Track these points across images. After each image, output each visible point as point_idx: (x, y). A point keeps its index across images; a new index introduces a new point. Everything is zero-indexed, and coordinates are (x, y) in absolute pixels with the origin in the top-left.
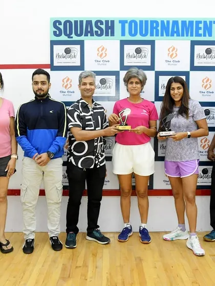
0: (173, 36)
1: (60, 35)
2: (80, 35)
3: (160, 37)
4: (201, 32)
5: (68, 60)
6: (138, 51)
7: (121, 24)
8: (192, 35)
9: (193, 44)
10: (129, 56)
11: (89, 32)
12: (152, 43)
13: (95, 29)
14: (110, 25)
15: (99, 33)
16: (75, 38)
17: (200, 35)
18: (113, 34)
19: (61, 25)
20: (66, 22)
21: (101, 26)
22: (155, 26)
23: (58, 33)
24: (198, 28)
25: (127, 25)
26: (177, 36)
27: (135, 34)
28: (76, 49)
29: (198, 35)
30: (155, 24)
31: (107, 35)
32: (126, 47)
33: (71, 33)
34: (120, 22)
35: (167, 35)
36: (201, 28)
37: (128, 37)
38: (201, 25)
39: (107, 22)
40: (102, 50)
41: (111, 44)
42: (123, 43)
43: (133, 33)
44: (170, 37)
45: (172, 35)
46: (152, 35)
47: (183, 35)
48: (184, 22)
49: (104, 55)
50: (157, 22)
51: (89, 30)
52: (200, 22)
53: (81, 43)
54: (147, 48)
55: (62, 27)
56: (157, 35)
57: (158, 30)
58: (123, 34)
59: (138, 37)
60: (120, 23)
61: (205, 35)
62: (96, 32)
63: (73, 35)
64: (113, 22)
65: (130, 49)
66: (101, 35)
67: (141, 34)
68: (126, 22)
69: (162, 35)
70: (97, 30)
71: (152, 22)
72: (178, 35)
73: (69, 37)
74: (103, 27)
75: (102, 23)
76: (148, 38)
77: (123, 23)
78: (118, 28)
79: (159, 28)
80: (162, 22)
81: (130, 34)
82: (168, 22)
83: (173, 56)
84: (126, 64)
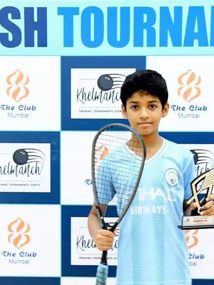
0: (192, 45)
3: (158, 48)
6: (105, 83)
7: (62, 17)
10: (84, 96)
12: (139, 64)
13: (1, 29)
14: (36, 20)
15: (10, 38)
18: (43, 43)
21: (15, 22)
22: (145, 20)
25: (77, 20)
26: (200, 45)
27: (98, 42)
30: (145, 16)
31: (30, 43)
32: (75, 73)
34: (61, 11)
35: (177, 43)
37: (79, 49)
39: (29, 11)
40: (18, 81)
42: (68, 64)
43: (92, 39)
44: (183, 49)
45: (189, 43)
46: (138, 43)
49: (22, 92)
50: (150, 11)
56: (151, 43)
57: (154, 30)
58: (68, 41)
59: (106, 50)
60: (59, 14)
62: (4, 36)
64: (43, 12)
66: (15, 43)
67: (113, 43)
68: (75, 11)
69: (164, 43)
70: (5, 31)
71: (139, 11)
72: (203, 43)
74: (20, 23)
75: (16, 13)
76: (130, 50)
77: (67, 13)
78: (55, 26)
79: (157, 26)
80: (164, 10)
81: (86, 41)
82: (178, 10)
83: (191, 96)
84: (75, 114)
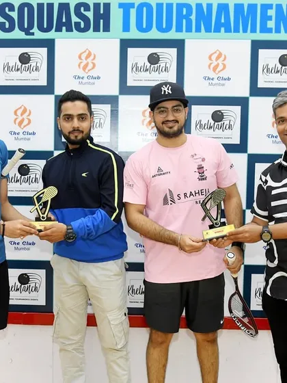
0: (219, 31)
1: (11, 29)
2: (48, 30)
3: (193, 33)
4: (271, 24)
5: (26, 74)
6: (153, 59)
7: (122, 10)
8: (254, 30)
9: (256, 46)
10: (137, 68)
11: (64, 24)
12: (179, 45)
13: (74, 19)
14: (102, 12)
15: (82, 26)
16: (38, 35)
17: (270, 31)
18: (107, 29)
19: (14, 11)
20: (22, 6)
21: (86, 13)
22: (184, 13)
23: (7, 26)
24: (265, 18)
25: (133, 12)
26: (226, 32)
27: (149, 28)
28: (39, 54)
29: (265, 29)
30: (185, 10)
31: (96, 29)
33: (31, 26)
34: (121, 5)
35: (208, 30)
36: (270, 18)
37: (134, 34)
38: (271, 12)
39: (97, 6)
40: (87, 58)
41: (105, 47)
42: (125, 45)
43: (144, 26)
44: (212, 34)
45: (217, 30)
46: (179, 29)
47: (237, 30)
48: (239, 7)
49: (90, 66)
50: (189, 7)
51: (64, 20)
52: (270, 6)
53: (50, 45)
54: (169, 54)
55: (14, 15)
56: (189, 30)
57: (191, 20)
58: (126, 28)
59: (154, 34)
60: (119, 7)
61: (278, 31)
62: (77, 24)
63: (35, 30)
64: (107, 6)
65: (138, 56)
66: (86, 29)
67: (160, 29)
68: (132, 5)
69: (198, 30)
70: (78, 20)
71: (180, 6)
72: (228, 30)
73: (28, 33)
75: (87, 7)
76: (172, 35)
77: (126, 7)
79: (193, 17)
80: (200, 6)
81: (140, 28)
82: (209, 6)
83: (219, 69)
84: (130, 83)
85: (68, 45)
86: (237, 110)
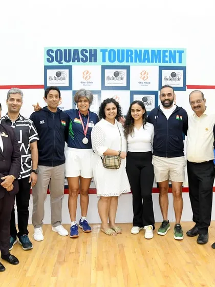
0: (145, 62)
1: (52, 61)
2: (69, 61)
3: (134, 63)
4: (167, 59)
6: (116, 74)
7: (102, 52)
8: (160, 62)
9: (161, 69)
10: (109, 78)
11: (76, 59)
12: (128, 68)
13: (81, 56)
14: (93, 53)
15: (84, 59)
16: (65, 64)
17: (167, 62)
18: (95, 60)
19: (53, 53)
20: (57, 51)
21: (86, 54)
22: (130, 54)
23: (50, 60)
24: (165, 56)
25: (107, 54)
26: (148, 62)
27: (114, 61)
28: (65, 72)
29: (164, 61)
31: (91, 61)
32: (106, 71)
33: (61, 59)
34: (101, 50)
35: (140, 61)
36: (167, 56)
37: (108, 63)
38: (167, 54)
39: (91, 51)
40: (87, 74)
41: (94, 69)
42: (104, 68)
43: (112, 59)
44: (142, 63)
45: (144, 61)
46: (127, 61)
47: (152, 62)
48: (153, 51)
49: (88, 77)
50: (131, 51)
51: (76, 57)
52: (167, 51)
53: (70, 68)
54: (123, 72)
55: (54, 55)
56: (132, 61)
58: (104, 60)
59: (116, 63)
61: (170, 62)
62: (82, 59)
63: (63, 61)
64: (95, 51)
66: (86, 61)
67: (119, 61)
68: (106, 50)
69: (136, 61)
70: (82, 57)
71: (128, 51)
72: (149, 62)
73: (60, 63)
74: (88, 54)
75: (86, 51)
76: (125, 64)
77: (104, 51)
78: (99, 55)
79: (133, 56)
80: (136, 51)
81: (110, 60)
82: (140, 51)
83: (145, 79)
84: (106, 85)
85: (78, 68)
86: (153, 96)
